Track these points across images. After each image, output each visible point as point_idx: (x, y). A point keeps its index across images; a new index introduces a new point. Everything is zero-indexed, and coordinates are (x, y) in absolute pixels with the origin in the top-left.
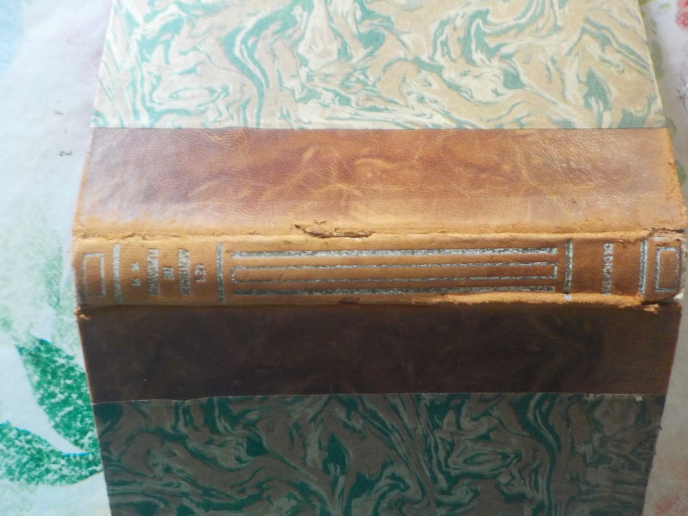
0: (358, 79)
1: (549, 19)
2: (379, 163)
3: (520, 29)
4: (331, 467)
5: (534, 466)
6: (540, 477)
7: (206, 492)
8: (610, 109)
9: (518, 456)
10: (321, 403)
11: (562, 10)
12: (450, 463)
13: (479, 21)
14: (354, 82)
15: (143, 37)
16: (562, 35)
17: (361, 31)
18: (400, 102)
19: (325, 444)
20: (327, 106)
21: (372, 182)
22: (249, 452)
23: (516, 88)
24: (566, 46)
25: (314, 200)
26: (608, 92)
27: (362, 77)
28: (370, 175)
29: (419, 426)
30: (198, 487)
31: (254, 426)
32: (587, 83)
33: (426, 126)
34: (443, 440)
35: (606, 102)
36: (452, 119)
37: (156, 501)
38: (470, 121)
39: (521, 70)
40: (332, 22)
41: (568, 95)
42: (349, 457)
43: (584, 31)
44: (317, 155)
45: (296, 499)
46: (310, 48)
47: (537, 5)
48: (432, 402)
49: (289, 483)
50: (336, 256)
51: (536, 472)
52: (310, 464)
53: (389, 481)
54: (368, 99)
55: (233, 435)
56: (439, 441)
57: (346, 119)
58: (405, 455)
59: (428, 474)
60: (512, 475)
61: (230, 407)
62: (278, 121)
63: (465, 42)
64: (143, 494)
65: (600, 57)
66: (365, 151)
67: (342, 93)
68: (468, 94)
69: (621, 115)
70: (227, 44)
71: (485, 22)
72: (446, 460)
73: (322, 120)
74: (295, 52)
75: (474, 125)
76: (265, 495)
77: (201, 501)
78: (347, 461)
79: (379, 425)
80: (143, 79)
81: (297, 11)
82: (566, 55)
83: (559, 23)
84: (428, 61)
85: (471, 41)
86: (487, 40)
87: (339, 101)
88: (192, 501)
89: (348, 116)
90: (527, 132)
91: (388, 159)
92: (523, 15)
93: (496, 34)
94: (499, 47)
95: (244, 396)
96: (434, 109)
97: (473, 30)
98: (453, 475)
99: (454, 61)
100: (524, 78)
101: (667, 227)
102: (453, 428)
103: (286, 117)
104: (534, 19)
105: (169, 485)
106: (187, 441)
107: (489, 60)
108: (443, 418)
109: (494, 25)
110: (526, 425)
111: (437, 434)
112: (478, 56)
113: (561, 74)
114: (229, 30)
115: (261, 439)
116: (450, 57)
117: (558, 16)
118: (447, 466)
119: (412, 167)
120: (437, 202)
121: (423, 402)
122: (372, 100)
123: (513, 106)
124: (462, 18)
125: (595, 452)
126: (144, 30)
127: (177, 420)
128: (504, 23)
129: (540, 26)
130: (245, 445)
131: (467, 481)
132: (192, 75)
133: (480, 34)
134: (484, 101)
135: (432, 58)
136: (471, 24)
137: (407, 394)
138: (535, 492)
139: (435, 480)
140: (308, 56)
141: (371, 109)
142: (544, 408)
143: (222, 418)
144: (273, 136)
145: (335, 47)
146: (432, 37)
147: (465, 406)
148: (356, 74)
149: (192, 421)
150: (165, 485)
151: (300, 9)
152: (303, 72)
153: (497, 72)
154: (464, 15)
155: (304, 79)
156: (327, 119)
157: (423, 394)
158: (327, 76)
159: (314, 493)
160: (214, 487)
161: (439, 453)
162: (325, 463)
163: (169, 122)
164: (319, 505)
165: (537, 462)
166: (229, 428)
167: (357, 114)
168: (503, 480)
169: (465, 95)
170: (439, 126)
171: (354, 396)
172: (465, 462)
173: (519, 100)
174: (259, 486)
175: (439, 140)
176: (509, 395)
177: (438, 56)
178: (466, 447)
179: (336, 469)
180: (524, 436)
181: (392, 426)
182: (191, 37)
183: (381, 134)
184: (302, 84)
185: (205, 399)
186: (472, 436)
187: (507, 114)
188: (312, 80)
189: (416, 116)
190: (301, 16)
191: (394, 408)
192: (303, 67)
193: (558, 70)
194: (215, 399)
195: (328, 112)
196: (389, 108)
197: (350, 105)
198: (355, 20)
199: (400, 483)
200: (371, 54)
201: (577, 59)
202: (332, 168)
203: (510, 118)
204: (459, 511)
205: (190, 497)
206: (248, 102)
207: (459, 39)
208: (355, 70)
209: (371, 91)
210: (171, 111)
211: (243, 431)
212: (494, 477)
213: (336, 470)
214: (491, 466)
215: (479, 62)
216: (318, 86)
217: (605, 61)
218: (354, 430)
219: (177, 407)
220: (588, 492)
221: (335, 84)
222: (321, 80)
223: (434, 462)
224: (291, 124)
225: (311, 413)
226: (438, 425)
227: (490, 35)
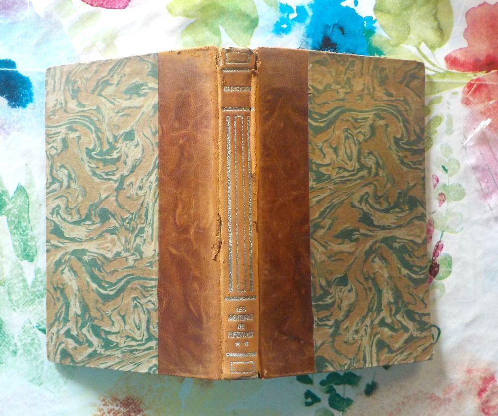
0: (128, 223)
1: (91, 114)
2: (179, 211)
3: (98, 130)
4: (354, 237)
5: (352, 121)
6: (359, 117)
7: (370, 310)
8: (147, 83)
9: (346, 130)
10: (316, 243)
11: (86, 106)
12: (351, 169)
13: (93, 153)
14: (130, 225)
15: (102, 347)
16: (102, 107)
17: (99, 221)
18: (142, 200)
19: (340, 241)
20: (145, 240)
21: (189, 215)
22: (346, 285)
23: (134, 134)
24: (109, 105)
25: (200, 247)
26: (137, 83)
27: (127, 221)
28: (185, 217)
29: (329, 187)
30: (367, 314)
31: (330, 282)
32: (131, 95)
33: (157, 185)
34: (337, 174)
35: (142, 85)
36: (153, 170)
37: (376, 339)
38: (154, 161)
39: (123, 131)
40: (93, 238)
41: (138, 105)
42: (348, 227)
43: (100, 95)
44: (174, 246)
45: (375, 257)
46: (109, 251)
47: (83, 120)
48: (314, 180)
49: (365, 261)
50: (231, 235)
51: (356, 120)
52: (353, 249)
53: (363, 204)
54: (140, 217)
55: (335, 294)
56: (337, 176)
57: (153, 230)
58: (347, 195)
59: (358, 181)
60: (358, 133)
61: (318, 295)
62: (154, 268)
63: (105, 162)
64: (371, 346)
65: (116, 86)
66: (171, 219)
67: (137, 232)
68: (137, 162)
69: (151, 77)
70: (106, 298)
71: (93, 150)
72: (349, 171)
73: (153, 243)
74: (112, 259)
75: (157, 158)
76: (372, 276)
77: (376, 313)
78: (351, 228)
79: (328, 210)
80: (128, 346)
81: (86, 258)
82: (114, 105)
83: (94, 108)
84: (117, 183)
85: (104, 159)
86: (104, 150)
87: (142, 234)
88: (376, 319)
89: (151, 229)
90: (160, 129)
91: (176, 207)
92: (89, 128)
93: (101, 144)
94: (109, 143)
95: (312, 287)
96: (147, 180)
97: (98, 157)
98: (359, 167)
99: (117, 169)
100: (128, 130)
101: (215, 57)
102: (330, 168)
103: (151, 264)
104: (92, 122)
105: (366, 331)
106: (339, 320)
107: (117, 149)
108: (324, 174)
109: (95, 145)
110: (328, 127)
111: (334, 176)
112: (115, 155)
113: (126, 108)
114: (98, 297)
115: (338, 278)
116: (115, 171)
117: (89, 109)
118: (353, 171)
119: (181, 193)
120: (201, 180)
121: (314, 186)
122: (141, 216)
123: (145, 136)
124: (91, 163)
125: (343, 87)
126: (98, 347)
127: (326, 325)
128: (94, 140)
129: (96, 119)
130: (341, 287)
131: (362, 159)
132: (126, 318)
133: (101, 153)
134: (142, 152)
135: (116, 181)
136: (95, 158)
137: (310, 194)
138: (368, 119)
139: (362, 177)
140: (114, 252)
141: (147, 216)
142: (317, 117)
143: (325, 300)
144: (162, 271)
145: (109, 237)
146: (103, 181)
147: (317, 162)
148: (125, 224)
149: (326, 317)
150: (366, 334)
151: (85, 256)
152: (123, 254)
153: (124, 144)
154: (89, 162)
155: (128, 254)
156: (153, 241)
157: (310, 185)
158: (126, 241)
159: (371, 247)
160: (367, 305)
161: (346, 175)
162: (352, 241)
163: (155, 330)
164: (378, 245)
165: (350, 119)
166: (331, 296)
167: (150, 224)
168: (361, 138)
169: (138, 163)
170: (157, 178)
171: (311, 225)
172: (350, 160)
173: (141, 133)
174: (366, 279)
175: (165, 178)
176: (310, 137)
177: (114, 178)
178: (341, 160)
179: (355, 235)
180: (334, 127)
181: (329, 202)
182: (102, 320)
183: (162, 210)
184: (131, 255)
185: (314, 309)
186: (335, 157)
187: (149, 139)
188: (129, 249)
189: (151, 191)
190: (89, 256)
191: (318, 201)
192: (121, 255)
193: (123, 110)
194: (313, 303)
195: (149, 240)
196: (146, 206)
197: (144, 228)
198: (91, 225)
199: (364, 197)
200: (113, 216)
201: (117, 99)
202: (181, 238)
203: (151, 138)
204: (381, 162)
205: (373, 319)
206: (142, 286)
207: (104, 166)
208: (123, 225)
209: (135, 216)
210: (148, 329)
211: (333, 288)
212: (359, 143)
213: (357, 235)
214: (352, 145)
215: (118, 154)
216: (133, 246)
217: (117, 84)
218: (331, 224)
219: (318, 325)
220: (369, 89)
221: (131, 236)
222: (129, 245)
223: (351, 178)
224: (155, 261)
225: (321, 249)
226: (328, 177)
227: (101, 148)
